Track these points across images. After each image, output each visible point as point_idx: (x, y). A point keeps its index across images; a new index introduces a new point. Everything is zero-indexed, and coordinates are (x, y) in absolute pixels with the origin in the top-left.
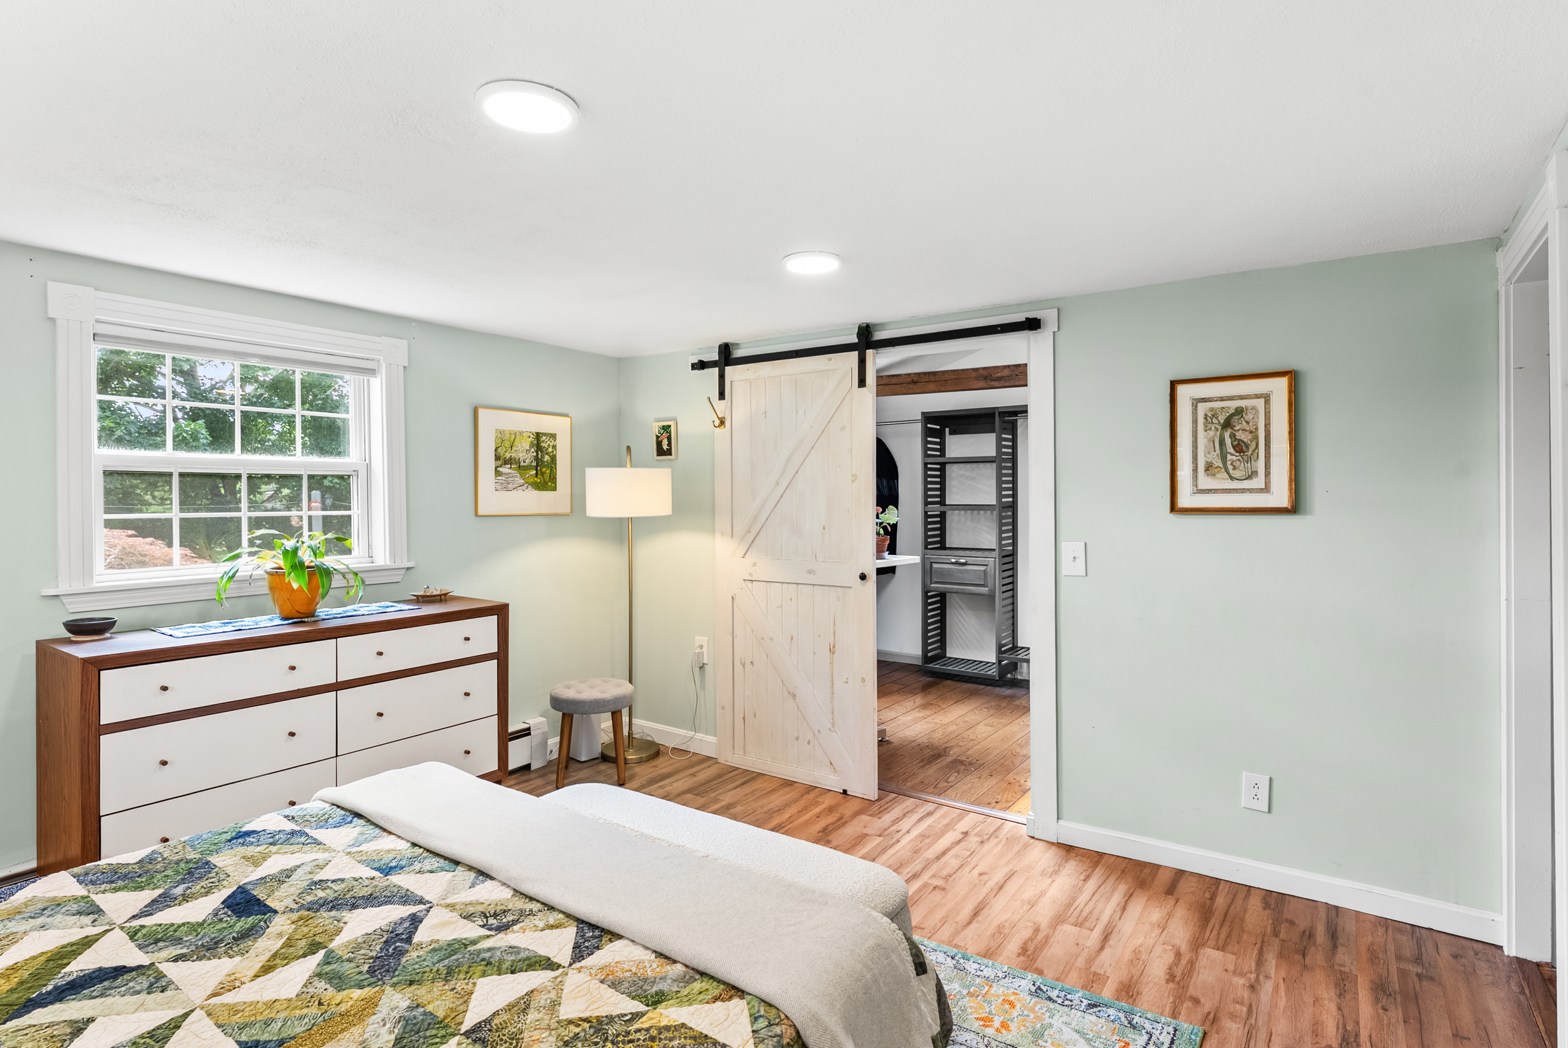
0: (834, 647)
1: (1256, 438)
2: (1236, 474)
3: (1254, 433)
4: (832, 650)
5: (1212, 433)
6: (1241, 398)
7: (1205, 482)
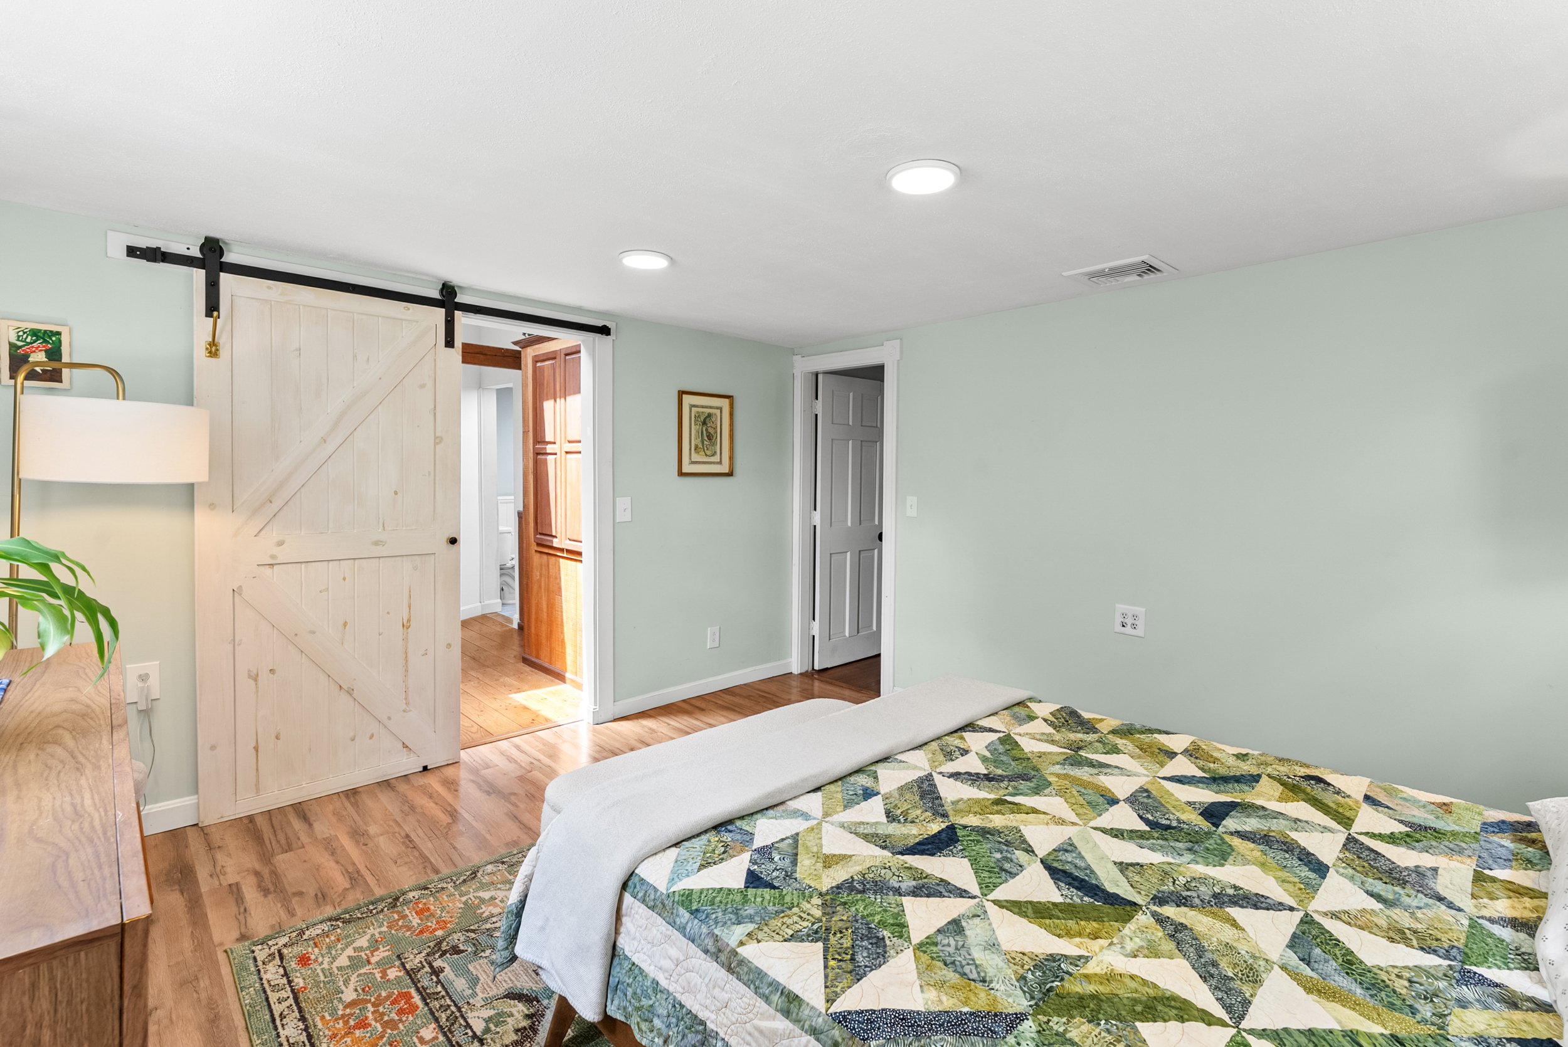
0: (409, 620)
1: (716, 432)
2: (708, 453)
3: (715, 429)
4: (406, 626)
5: (698, 427)
6: (711, 407)
7: (695, 458)
